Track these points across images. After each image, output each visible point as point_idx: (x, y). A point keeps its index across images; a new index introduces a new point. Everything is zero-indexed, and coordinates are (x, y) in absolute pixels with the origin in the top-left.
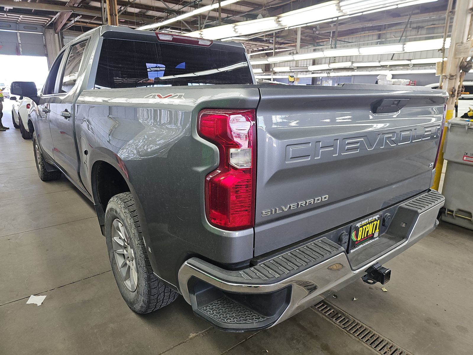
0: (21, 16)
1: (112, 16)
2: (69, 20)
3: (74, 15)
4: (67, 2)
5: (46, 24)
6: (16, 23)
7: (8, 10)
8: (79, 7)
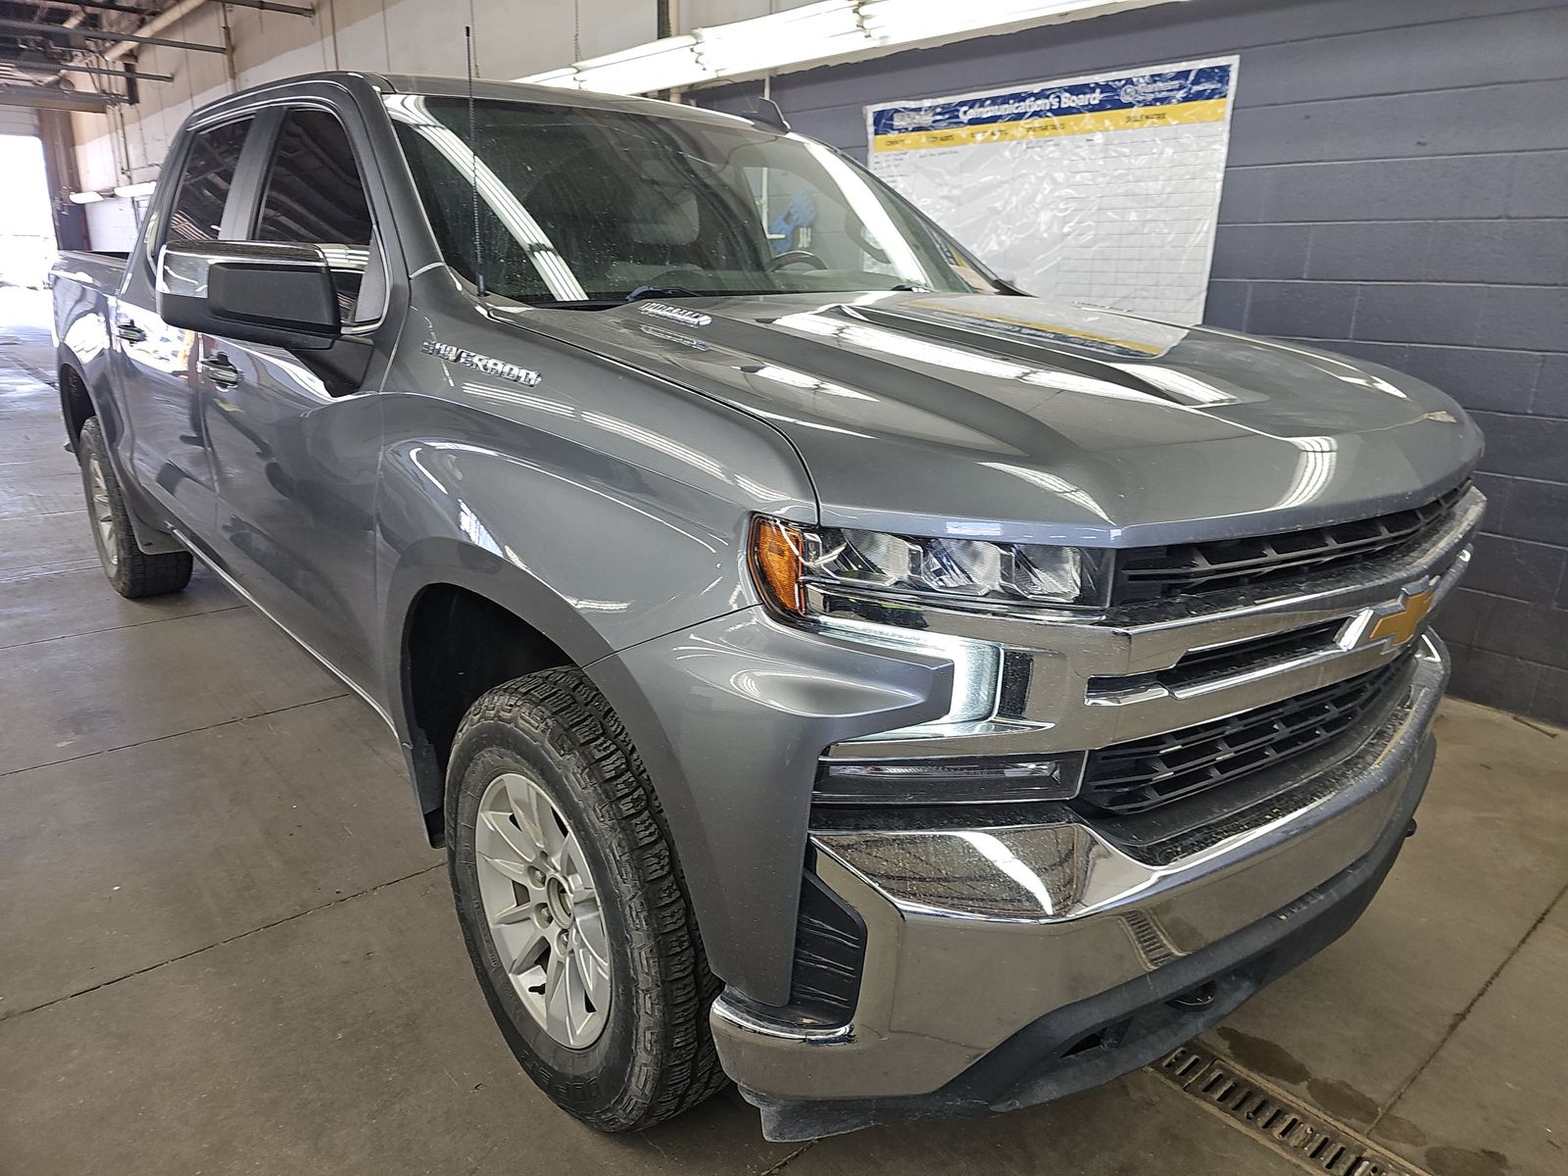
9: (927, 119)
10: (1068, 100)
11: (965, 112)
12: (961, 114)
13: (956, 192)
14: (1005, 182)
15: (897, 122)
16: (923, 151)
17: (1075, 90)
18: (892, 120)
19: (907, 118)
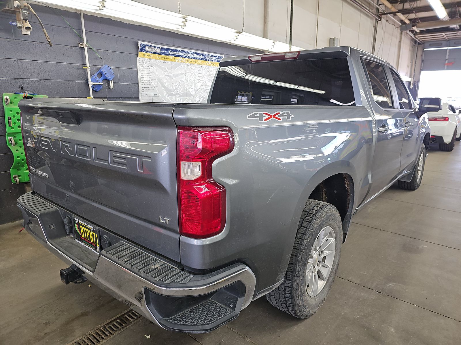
9: (159, 51)
10: (196, 56)
11: (171, 52)
12: (170, 52)
13: (171, 75)
14: (184, 74)
15: (147, 49)
16: (158, 61)
17: (198, 54)
18: (145, 48)
19: (151, 49)
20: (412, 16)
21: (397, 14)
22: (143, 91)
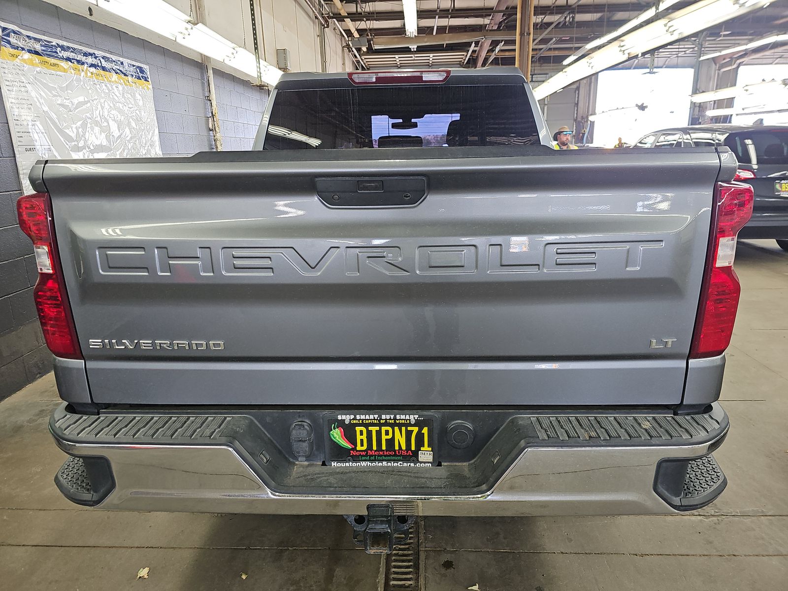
0: (431, 55)
1: (522, 37)
2: (491, 51)
3: (495, 43)
4: (486, 25)
5: (463, 61)
6: (429, 65)
7: (415, 50)
8: (501, 30)
9: (38, 47)
10: (104, 63)
11: (60, 52)
13: (67, 103)
14: (89, 101)
15: (13, 39)
16: (39, 70)
17: (107, 60)
18: (10, 37)
19: (21, 40)
20: (363, 25)
21: (345, 19)
22: (20, 141)
